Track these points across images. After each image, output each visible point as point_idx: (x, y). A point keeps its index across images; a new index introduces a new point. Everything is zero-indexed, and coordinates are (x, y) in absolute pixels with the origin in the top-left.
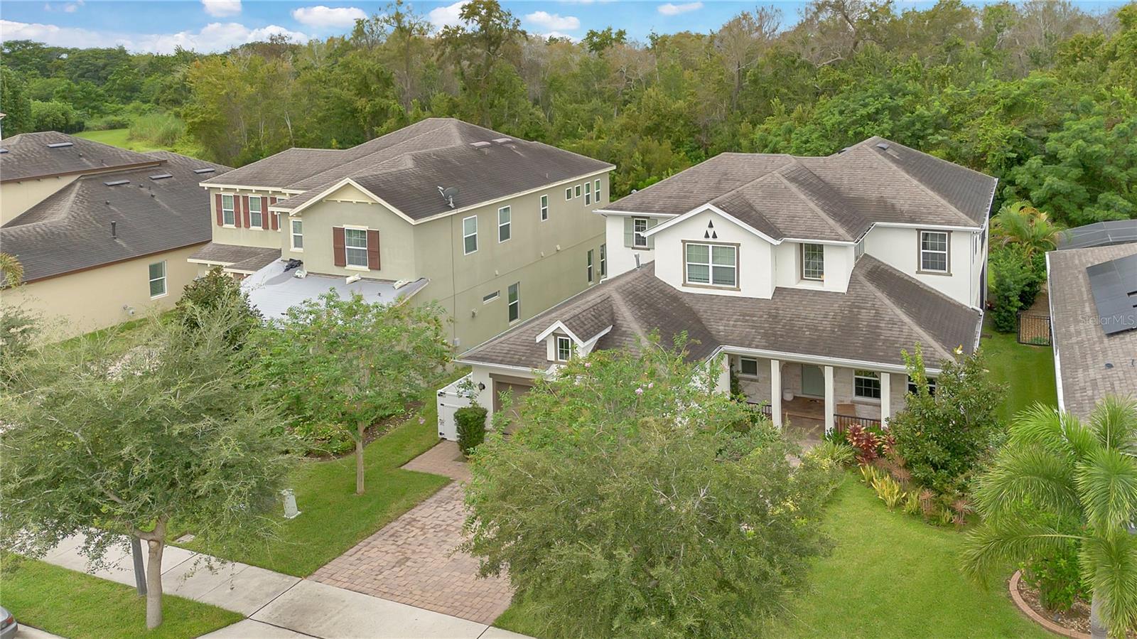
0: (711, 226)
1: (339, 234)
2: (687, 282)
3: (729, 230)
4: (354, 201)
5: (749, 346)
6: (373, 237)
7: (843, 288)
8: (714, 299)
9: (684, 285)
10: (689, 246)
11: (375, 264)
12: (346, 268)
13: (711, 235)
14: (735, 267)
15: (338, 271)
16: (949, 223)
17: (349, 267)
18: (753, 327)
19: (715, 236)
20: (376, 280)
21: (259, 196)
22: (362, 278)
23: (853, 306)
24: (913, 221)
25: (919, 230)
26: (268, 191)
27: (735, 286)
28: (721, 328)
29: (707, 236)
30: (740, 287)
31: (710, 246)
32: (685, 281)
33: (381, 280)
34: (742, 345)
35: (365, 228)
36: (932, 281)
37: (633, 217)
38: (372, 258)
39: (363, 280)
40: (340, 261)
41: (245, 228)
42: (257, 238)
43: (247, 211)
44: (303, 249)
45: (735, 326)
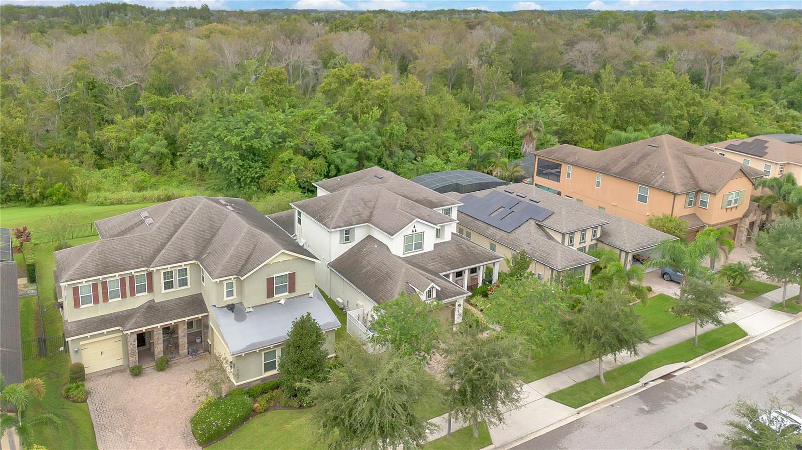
0: (415, 227)
1: (270, 281)
2: (405, 252)
3: (420, 227)
4: (283, 261)
5: (446, 271)
6: (292, 276)
7: (450, 239)
8: (415, 256)
9: (403, 254)
10: (406, 237)
11: (292, 289)
12: (274, 297)
14: (422, 241)
15: (267, 301)
16: (453, 204)
17: (276, 296)
19: (416, 231)
20: (293, 297)
21: (119, 278)
23: (457, 245)
24: (442, 206)
25: (443, 209)
26: (129, 273)
27: (422, 249)
28: (431, 267)
29: (413, 232)
30: (425, 248)
31: (414, 235)
33: (296, 297)
35: (287, 273)
39: (288, 300)
40: (270, 294)
41: (103, 303)
42: (116, 306)
43: (105, 291)
44: (235, 296)
45: (434, 265)
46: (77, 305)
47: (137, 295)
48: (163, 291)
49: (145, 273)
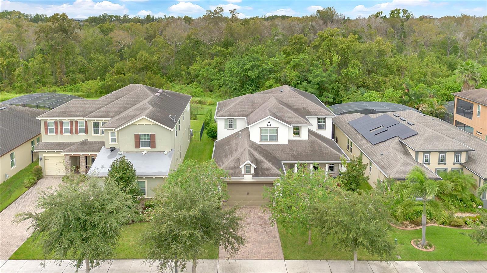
0: (269, 122)
1: (137, 137)
2: (261, 141)
3: (275, 123)
4: (144, 124)
5: (289, 160)
6: (153, 136)
7: (307, 138)
8: (270, 146)
9: (260, 142)
10: (261, 129)
11: (153, 146)
12: (140, 149)
13: (269, 125)
14: (277, 135)
15: (136, 150)
16: (326, 115)
17: (141, 148)
18: (287, 154)
19: (270, 126)
20: (154, 152)
21: (69, 121)
22: (149, 152)
23: (312, 144)
24: (316, 115)
25: (317, 117)
26: (75, 119)
27: (277, 141)
28: (278, 155)
29: (268, 126)
30: (278, 141)
31: (269, 129)
32: (260, 141)
33: (156, 152)
34: (287, 160)
35: (149, 133)
36: (321, 132)
37: (228, 119)
38: (152, 144)
39: (149, 153)
40: (137, 146)
41: (60, 135)
42: (66, 138)
43: (62, 127)
44: (116, 143)
45: (281, 154)
46: (46, 133)
47: (79, 134)
48: (93, 135)
49: (84, 121)
